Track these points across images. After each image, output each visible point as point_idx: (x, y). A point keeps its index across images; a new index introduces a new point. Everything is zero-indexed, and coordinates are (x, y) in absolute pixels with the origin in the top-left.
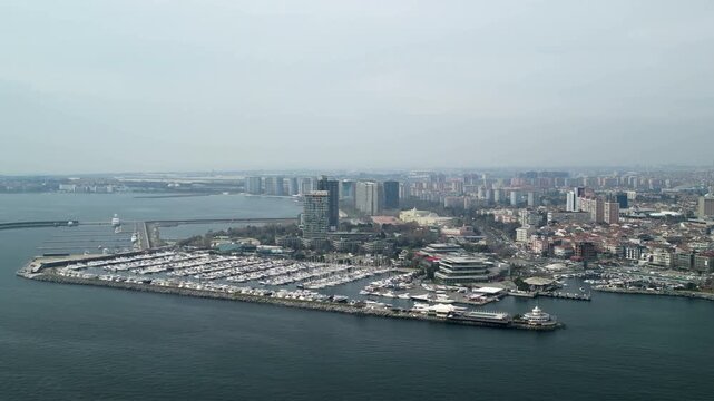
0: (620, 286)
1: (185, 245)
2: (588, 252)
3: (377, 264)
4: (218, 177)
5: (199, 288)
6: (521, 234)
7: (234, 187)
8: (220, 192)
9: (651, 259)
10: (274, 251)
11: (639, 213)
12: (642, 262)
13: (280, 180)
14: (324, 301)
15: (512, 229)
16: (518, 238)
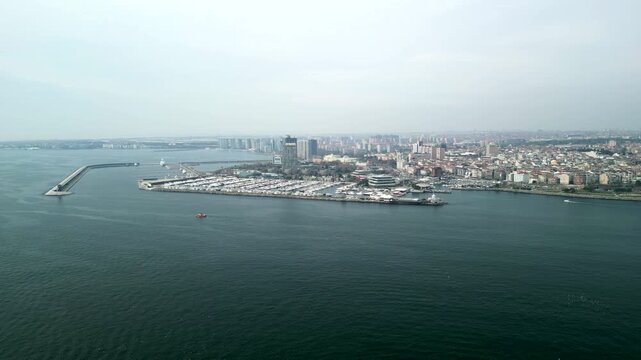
3: (333, 180)
6: (400, 165)
8: (204, 148)
10: (272, 175)
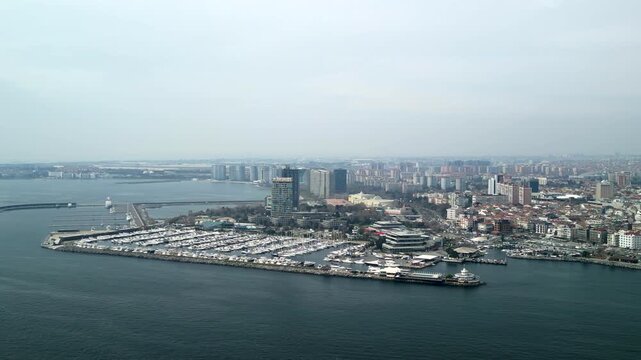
0: (530, 254)
1: (172, 222)
2: (505, 227)
3: (334, 237)
4: (185, 165)
5: (194, 256)
6: (451, 213)
7: (202, 174)
8: (190, 178)
9: (556, 233)
10: (249, 227)
11: (548, 196)
12: (548, 236)
13: (243, 168)
14: (296, 266)
15: (443, 210)
16: (449, 216)
